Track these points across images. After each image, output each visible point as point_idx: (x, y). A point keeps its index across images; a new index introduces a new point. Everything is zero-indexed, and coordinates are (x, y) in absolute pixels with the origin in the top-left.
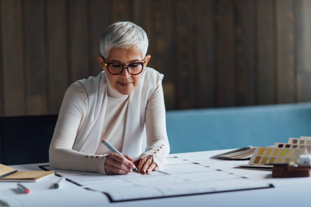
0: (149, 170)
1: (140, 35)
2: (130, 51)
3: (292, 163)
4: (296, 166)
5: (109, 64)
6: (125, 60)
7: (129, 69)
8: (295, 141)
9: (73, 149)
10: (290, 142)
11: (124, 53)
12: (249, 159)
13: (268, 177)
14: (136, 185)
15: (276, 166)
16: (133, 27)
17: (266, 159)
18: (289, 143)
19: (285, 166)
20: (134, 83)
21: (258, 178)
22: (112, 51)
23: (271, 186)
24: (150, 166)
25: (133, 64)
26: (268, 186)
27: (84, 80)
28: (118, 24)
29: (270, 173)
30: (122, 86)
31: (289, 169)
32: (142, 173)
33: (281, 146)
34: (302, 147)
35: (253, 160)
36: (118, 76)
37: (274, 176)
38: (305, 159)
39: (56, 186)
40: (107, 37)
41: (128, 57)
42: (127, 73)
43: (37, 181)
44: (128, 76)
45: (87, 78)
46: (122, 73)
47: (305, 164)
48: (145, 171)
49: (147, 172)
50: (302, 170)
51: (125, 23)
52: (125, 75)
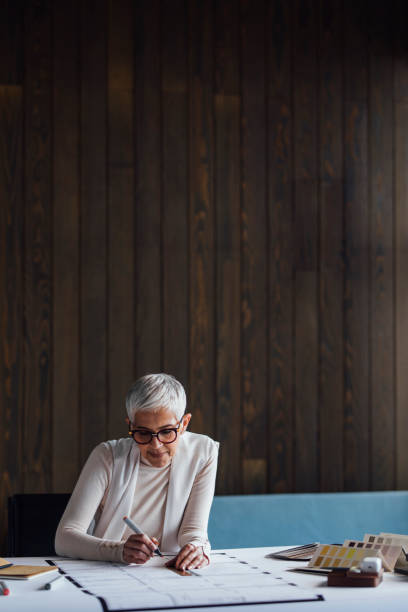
0: (190, 568)
1: (173, 392)
2: (159, 414)
3: (354, 569)
4: (359, 571)
5: (133, 432)
6: (155, 427)
7: (161, 437)
8: (372, 539)
9: (88, 532)
10: (366, 541)
11: (152, 418)
12: (308, 560)
13: (322, 585)
14: (150, 589)
15: (336, 570)
16: (164, 382)
17: (329, 560)
18: (363, 542)
19: (345, 570)
20: (169, 453)
21: (309, 585)
22: (138, 415)
23: (320, 598)
24: (192, 562)
25: (165, 431)
26: (316, 598)
27: (115, 441)
28: (148, 377)
29: (325, 579)
30: (154, 458)
31: (348, 575)
32: (179, 571)
33: (352, 544)
34: (377, 547)
35: (313, 561)
36: (147, 446)
37: (331, 584)
38: (370, 563)
39: (47, 587)
40: (132, 396)
41: (157, 423)
42: (157, 442)
43: (30, 578)
44: (159, 445)
45: (117, 439)
46: (151, 442)
47: (370, 570)
48: (184, 568)
49: (187, 569)
50: (365, 577)
51: (155, 376)
52: (155, 444)
